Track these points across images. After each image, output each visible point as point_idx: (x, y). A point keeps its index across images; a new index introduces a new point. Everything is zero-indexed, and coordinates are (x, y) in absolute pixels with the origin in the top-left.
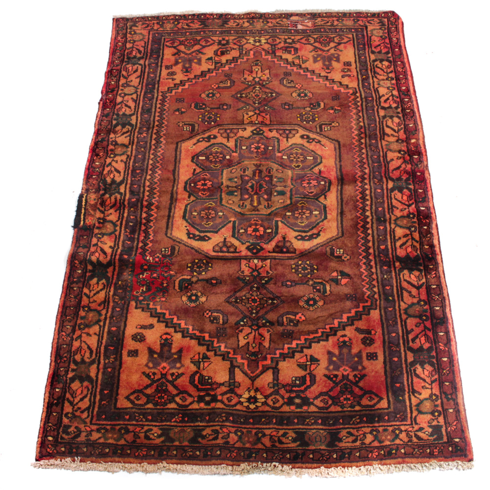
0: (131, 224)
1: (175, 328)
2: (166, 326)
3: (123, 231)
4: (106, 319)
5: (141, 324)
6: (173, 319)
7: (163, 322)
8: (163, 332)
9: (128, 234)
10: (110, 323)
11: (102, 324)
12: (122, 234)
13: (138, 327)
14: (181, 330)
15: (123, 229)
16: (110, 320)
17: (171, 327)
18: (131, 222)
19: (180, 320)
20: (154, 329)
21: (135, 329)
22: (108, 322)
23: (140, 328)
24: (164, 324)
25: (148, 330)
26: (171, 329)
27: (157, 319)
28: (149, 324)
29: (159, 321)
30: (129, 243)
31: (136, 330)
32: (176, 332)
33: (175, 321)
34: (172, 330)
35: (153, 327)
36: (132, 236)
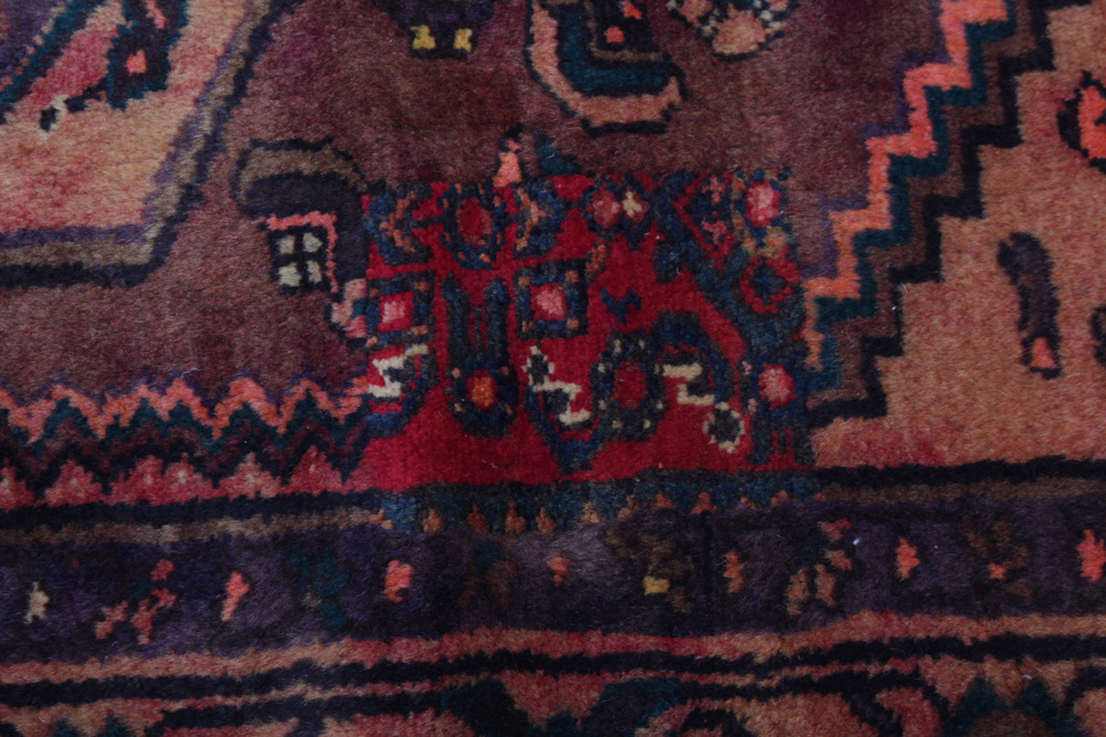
0: (39, 600)
1: (1010, 68)
2: (1006, 135)
3: (124, 665)
4: (1007, 648)
5: (1011, 339)
6: (932, 93)
7: (972, 170)
8: (1057, 159)
9: (142, 617)
10: (1045, 603)
11: (1058, 674)
12: (152, 668)
13: (1044, 361)
14: (1024, 16)
15: (93, 670)
16: (1019, 606)
17: (1008, 95)
18: (23, 603)
19: (938, 34)
20: (1038, 228)
21: (1063, 386)
22: (1036, 626)
23: (1053, 341)
24: (987, 155)
25: (1060, 276)
26: (1022, 97)
27: (948, 224)
28: (1000, 282)
29: (969, 205)
30: (236, 587)
31: (1070, 372)
32: (1043, 58)
33: (949, 74)
34: (1032, 89)
35: (1026, 241)
36: (164, 568)
